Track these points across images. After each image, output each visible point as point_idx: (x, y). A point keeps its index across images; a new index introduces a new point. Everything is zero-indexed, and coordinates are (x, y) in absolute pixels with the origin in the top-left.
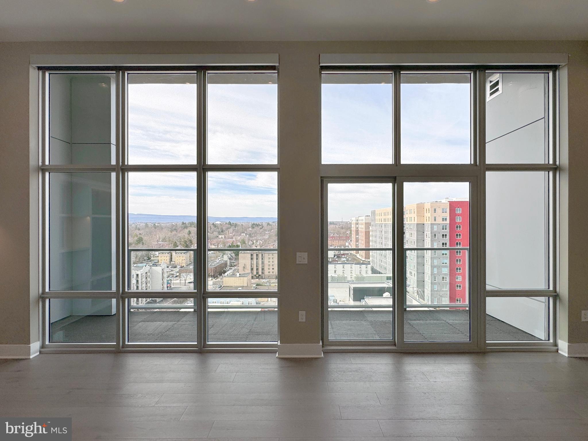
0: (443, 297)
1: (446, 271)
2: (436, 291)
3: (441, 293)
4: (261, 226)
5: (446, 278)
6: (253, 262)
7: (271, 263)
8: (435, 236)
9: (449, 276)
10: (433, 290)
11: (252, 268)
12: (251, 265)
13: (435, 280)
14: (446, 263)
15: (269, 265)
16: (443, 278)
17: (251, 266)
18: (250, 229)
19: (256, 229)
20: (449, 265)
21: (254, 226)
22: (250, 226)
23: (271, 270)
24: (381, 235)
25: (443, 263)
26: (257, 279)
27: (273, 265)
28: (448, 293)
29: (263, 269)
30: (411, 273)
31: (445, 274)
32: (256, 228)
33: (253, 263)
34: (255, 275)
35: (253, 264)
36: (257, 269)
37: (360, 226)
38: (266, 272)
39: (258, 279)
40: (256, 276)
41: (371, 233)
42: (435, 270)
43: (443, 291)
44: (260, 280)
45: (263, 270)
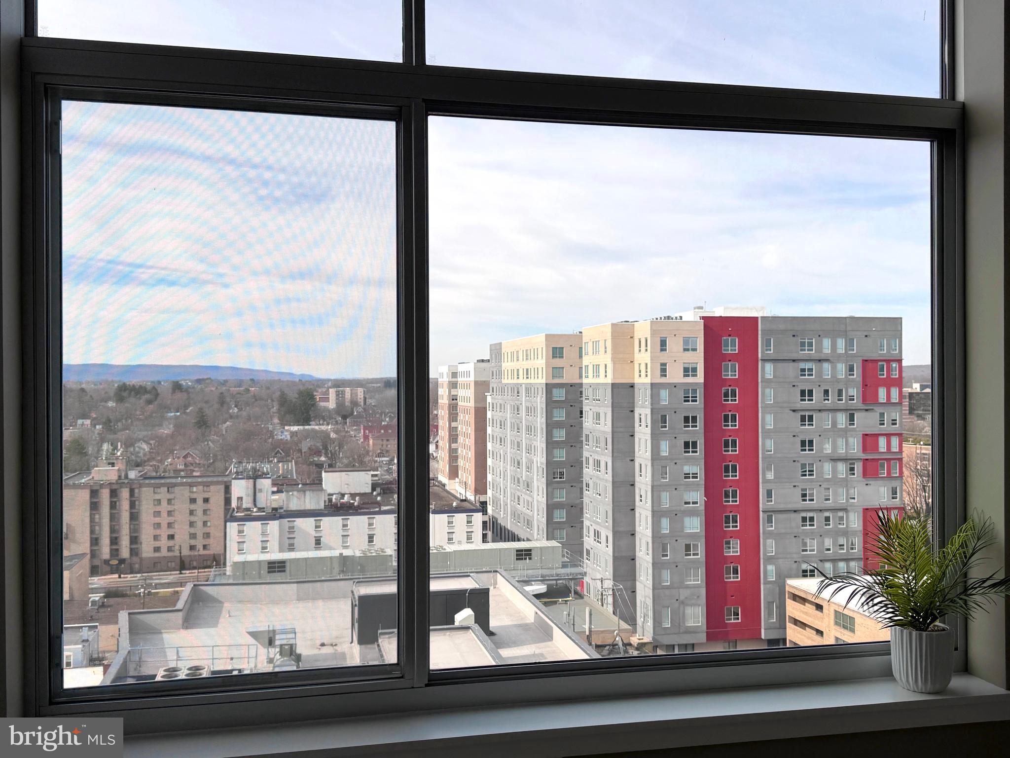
0: (688, 605)
1: (694, 525)
2: (667, 587)
3: (684, 594)
4: (149, 392)
5: (696, 546)
6: (97, 516)
7: (164, 520)
8: (664, 420)
9: (703, 540)
10: (660, 583)
11: (94, 536)
12: (91, 526)
13: (663, 556)
14: (696, 503)
15: (158, 526)
16: (688, 548)
17: (92, 532)
18: (111, 404)
19: (131, 402)
20: (703, 508)
21: (125, 394)
22: (112, 394)
23: (164, 543)
24: (518, 418)
25: (686, 503)
26: (112, 573)
27: (170, 525)
28: (703, 591)
29: (134, 540)
30: (597, 534)
31: (693, 536)
32: (132, 400)
33: (97, 520)
34: (106, 562)
35: (100, 525)
36: (114, 541)
37: (461, 393)
38: (147, 549)
39: (116, 576)
40: (109, 564)
41: (489, 414)
42: (665, 523)
43: (688, 587)
44: (122, 576)
45: (136, 543)
